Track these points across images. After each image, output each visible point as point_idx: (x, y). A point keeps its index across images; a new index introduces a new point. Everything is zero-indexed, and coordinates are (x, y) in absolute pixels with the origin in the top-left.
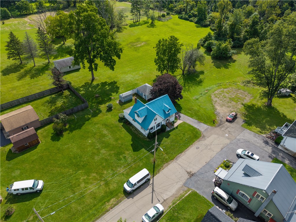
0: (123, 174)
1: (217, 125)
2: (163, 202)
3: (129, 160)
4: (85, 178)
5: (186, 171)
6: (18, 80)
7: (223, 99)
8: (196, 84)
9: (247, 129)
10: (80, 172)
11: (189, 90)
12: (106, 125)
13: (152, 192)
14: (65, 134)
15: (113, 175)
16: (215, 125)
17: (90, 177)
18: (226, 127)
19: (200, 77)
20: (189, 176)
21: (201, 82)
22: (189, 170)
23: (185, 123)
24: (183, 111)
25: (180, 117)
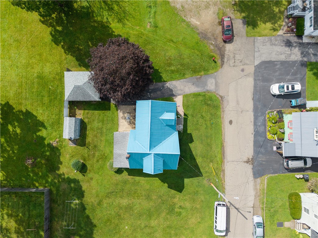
1: (220, 61)
5: (244, 162)
9: (256, 36)
12: (112, 194)
13: (239, 211)
16: (218, 63)
20: (251, 165)
22: (246, 159)
23: (186, 97)
24: (164, 76)
25: (171, 90)
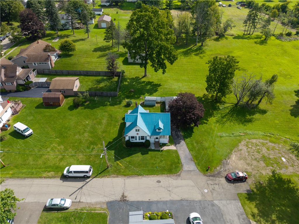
0: (78, 160)
1: (209, 174)
2: (77, 202)
4: (56, 145)
5: (123, 193)
7: (253, 152)
8: (241, 121)
9: (240, 201)
10: (58, 139)
11: (223, 123)
12: (111, 116)
13: (79, 189)
14: (80, 108)
15: (72, 156)
16: (207, 172)
17: (58, 147)
18: (216, 182)
19: (254, 116)
20: (120, 199)
21: (250, 121)
22: (126, 194)
23: (176, 152)
24: (188, 140)
25: (179, 143)
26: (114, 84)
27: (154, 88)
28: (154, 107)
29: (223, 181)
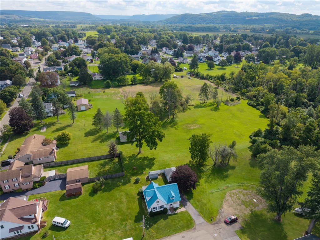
0: (118, 236)
1: (213, 222)
3: (128, 227)
4: (94, 229)
6: (92, 142)
7: (236, 200)
8: (221, 178)
9: (238, 235)
10: (94, 224)
11: (210, 182)
12: (127, 194)
14: (99, 192)
15: (112, 234)
16: (211, 222)
17: (97, 230)
18: (220, 227)
19: (228, 172)
21: (227, 177)
23: (187, 212)
24: (192, 201)
25: (186, 205)
26: (117, 164)
27: (150, 163)
28: (158, 179)
29: (224, 224)
